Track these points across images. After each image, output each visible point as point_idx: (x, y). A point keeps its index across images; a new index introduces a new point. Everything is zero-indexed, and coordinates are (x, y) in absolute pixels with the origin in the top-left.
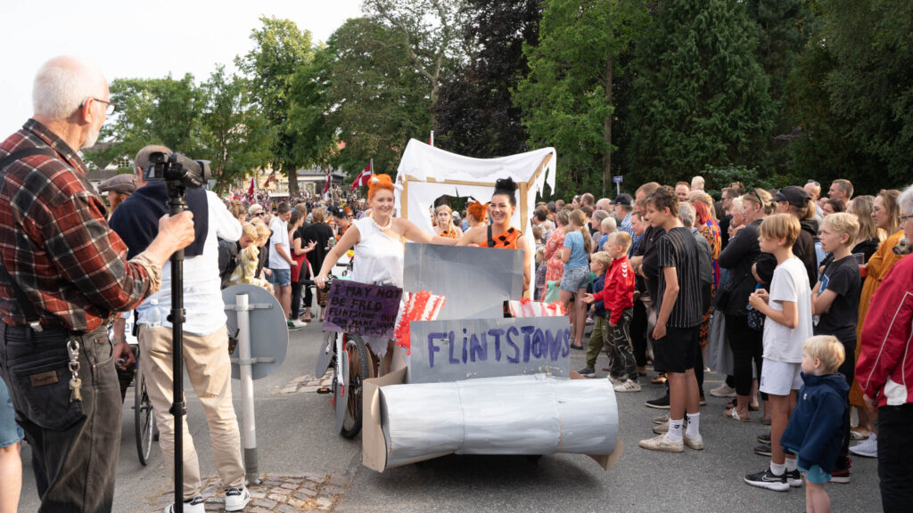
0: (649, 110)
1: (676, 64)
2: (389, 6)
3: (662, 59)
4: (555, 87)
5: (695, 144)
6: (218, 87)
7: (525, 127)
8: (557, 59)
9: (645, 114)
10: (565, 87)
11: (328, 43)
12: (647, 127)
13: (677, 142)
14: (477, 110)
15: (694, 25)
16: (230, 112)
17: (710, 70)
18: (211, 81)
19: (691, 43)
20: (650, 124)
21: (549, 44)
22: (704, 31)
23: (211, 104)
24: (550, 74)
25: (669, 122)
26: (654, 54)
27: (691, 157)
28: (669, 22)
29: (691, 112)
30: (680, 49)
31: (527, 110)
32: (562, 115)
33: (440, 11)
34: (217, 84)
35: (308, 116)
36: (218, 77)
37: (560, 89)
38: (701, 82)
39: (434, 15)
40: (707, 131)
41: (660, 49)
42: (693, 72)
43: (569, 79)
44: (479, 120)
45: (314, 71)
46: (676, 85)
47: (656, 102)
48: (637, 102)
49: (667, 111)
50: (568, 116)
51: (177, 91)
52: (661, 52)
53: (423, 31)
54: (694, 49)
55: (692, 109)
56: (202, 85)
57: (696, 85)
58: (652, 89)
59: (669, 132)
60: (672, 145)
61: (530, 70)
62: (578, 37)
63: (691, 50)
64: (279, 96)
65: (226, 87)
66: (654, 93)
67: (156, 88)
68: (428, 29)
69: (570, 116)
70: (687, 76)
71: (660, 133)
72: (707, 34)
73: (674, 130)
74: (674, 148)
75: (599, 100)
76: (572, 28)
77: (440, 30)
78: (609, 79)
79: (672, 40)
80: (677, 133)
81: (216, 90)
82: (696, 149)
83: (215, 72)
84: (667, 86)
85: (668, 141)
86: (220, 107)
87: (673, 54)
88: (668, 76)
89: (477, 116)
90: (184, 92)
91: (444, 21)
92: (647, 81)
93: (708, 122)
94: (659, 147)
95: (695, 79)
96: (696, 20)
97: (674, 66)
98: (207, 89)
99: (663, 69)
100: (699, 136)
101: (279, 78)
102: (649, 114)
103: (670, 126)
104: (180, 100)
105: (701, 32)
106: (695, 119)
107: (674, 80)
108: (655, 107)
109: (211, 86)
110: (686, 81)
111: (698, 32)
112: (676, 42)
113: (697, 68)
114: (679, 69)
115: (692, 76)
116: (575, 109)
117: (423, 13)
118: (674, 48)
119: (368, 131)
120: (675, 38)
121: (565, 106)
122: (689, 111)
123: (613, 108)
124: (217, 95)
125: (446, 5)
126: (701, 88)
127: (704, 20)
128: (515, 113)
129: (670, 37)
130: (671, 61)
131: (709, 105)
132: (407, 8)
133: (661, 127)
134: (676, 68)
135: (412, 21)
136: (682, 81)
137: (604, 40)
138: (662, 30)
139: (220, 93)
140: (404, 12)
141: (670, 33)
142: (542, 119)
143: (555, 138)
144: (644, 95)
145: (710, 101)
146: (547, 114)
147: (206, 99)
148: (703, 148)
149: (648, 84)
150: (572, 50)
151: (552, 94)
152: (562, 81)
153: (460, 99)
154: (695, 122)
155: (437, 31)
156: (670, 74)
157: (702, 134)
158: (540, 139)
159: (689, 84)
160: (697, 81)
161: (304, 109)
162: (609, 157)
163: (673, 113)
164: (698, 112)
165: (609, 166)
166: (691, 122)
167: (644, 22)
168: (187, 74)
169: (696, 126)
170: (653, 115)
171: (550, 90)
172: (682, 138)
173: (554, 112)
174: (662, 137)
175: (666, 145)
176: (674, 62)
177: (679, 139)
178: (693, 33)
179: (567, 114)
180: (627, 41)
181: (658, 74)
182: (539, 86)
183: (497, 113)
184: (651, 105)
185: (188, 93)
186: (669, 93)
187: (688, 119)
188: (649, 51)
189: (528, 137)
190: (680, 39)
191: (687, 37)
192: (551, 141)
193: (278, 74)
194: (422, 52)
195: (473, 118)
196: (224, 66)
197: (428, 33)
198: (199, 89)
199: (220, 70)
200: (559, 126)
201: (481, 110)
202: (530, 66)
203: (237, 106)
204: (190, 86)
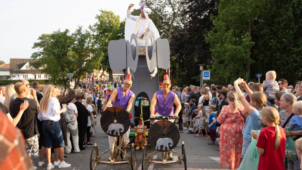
0: (269, 44)
1: (282, 23)
2: (151, 4)
3: (276, 21)
4: (226, 34)
5: (292, 60)
6: (79, 35)
7: (212, 52)
8: (226, 21)
9: (267, 46)
10: (230, 34)
12: (268, 52)
13: (283, 59)
14: (188, 45)
15: (291, 5)
16: (84, 46)
17: (298, 25)
18: (76, 32)
19: (290, 13)
20: (269, 51)
21: (223, 15)
22: (296, 8)
23: (76, 42)
24: (224, 28)
25: (279, 50)
26: (271, 19)
27: (290, 66)
28: (279, 4)
29: (290, 45)
30: (284, 16)
31: (212, 44)
32: (230, 46)
33: (172, 5)
36: (79, 31)
37: (228, 34)
38: (295, 31)
39: (169, 7)
40: (298, 54)
41: (274, 17)
42: (291, 26)
43: (232, 30)
44: (189, 49)
45: (120, 30)
46: (282, 33)
47: (272, 41)
48: (263, 41)
49: (278, 45)
51: (62, 36)
52: (275, 18)
53: (165, 14)
54: (291, 16)
55: (290, 44)
56: (73, 34)
57: (292, 33)
58: (270, 35)
59: (279, 54)
60: (280, 60)
61: (214, 26)
62: (237, 11)
63: (290, 16)
64: (106, 41)
65: (82, 35)
66: (271, 36)
67: (53, 36)
68: (167, 13)
69: (233, 46)
70: (287, 29)
71: (274, 54)
72: (297, 9)
73: (281, 53)
74: (281, 62)
75: (247, 39)
76: (234, 7)
77: (172, 14)
78: (250, 30)
79: (280, 12)
80: (282, 54)
81: (78, 36)
82: (293, 62)
83: (78, 29)
84: (278, 33)
85: (278, 58)
86: (80, 43)
87: (281, 18)
88: (278, 29)
89: (188, 48)
90: (65, 37)
91: (173, 10)
92: (268, 31)
93: (298, 49)
94: (273, 61)
95: (292, 30)
96: (291, 3)
97: (282, 24)
98: (74, 36)
99: (276, 25)
100: (294, 56)
101: (106, 34)
102: (269, 46)
103: (279, 52)
104: (63, 40)
105: (294, 8)
106: (292, 48)
107: (281, 30)
108: (272, 42)
109: (76, 35)
110: (287, 31)
111: (293, 8)
112: (282, 13)
113: (293, 24)
114: (283, 25)
115: (290, 28)
116: (235, 43)
117: (165, 7)
118: (282, 16)
120: (282, 11)
121: (231, 42)
122: (288, 45)
123: (254, 43)
124: (79, 38)
125: (174, 3)
126: (294, 34)
127: (296, 3)
128: (207, 46)
129: (279, 11)
130: (280, 22)
131: (298, 42)
132: (158, 5)
133: (275, 52)
134: (282, 25)
135: (161, 10)
136: (285, 31)
137: (248, 13)
138: (275, 8)
139: (80, 38)
140: (157, 6)
141: (278, 9)
142: (220, 48)
143: (226, 57)
144: (266, 37)
145: (298, 40)
146: (222, 46)
147: (74, 40)
148: (296, 62)
149: (268, 32)
150: (234, 17)
151: (224, 37)
152: (229, 31)
153: (181, 41)
154: (292, 50)
155: (170, 14)
156: (279, 28)
157: (295, 55)
158: (218, 58)
159: (289, 32)
160: (293, 31)
162: (249, 66)
163: (281, 46)
164: (293, 45)
165: (249, 70)
166: (290, 49)
167: (265, 6)
168: (66, 30)
169: (292, 51)
170: (271, 46)
171: (224, 35)
172: (285, 57)
173: (226, 45)
174: (276, 57)
175: (277, 60)
176: (281, 22)
177: (284, 57)
178: (291, 9)
180: (258, 14)
181: (273, 28)
182: (219, 33)
183: (197, 46)
184: (270, 42)
185: (66, 37)
186: (279, 36)
187: (288, 48)
188: (269, 18)
190: (284, 11)
191: (288, 11)
192: (224, 58)
193: (106, 32)
194: (164, 23)
195: (186, 49)
196: (82, 26)
197: (167, 15)
198: (71, 36)
199: (80, 28)
200: (228, 51)
201: (190, 45)
202: (214, 24)
203: (87, 43)
204: (68, 34)
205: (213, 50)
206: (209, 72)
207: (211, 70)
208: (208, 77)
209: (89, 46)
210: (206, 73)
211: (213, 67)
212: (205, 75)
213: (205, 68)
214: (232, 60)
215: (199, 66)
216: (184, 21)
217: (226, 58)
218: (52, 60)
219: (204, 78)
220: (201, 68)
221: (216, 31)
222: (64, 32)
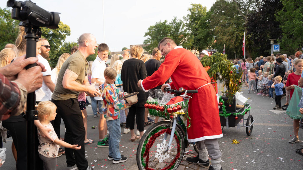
4: (295, 11)
7: (282, 28)
10: (299, 11)
11: (211, 9)
14: (261, 25)
16: (178, 31)
18: (173, 22)
24: (293, 7)
31: (282, 22)
32: (298, 22)
34: (174, 23)
35: (204, 32)
36: (174, 21)
43: (300, 8)
44: (262, 28)
45: (206, 18)
50: (301, 22)
51: (162, 25)
56: (170, 23)
61: (284, 6)
64: (196, 27)
65: (177, 23)
67: (156, 26)
81: (174, 25)
83: (174, 19)
86: (175, 30)
89: (262, 27)
90: (164, 26)
98: (171, 25)
104: (163, 28)
109: (172, 24)
119: (223, 35)
121: (299, 19)
124: (174, 26)
128: (277, 24)
142: (288, 24)
143: (294, 31)
146: (291, 22)
147: (171, 28)
151: (293, 14)
152: (297, 9)
153: (255, 22)
155: (247, 1)
158: (287, 33)
161: (203, 30)
168: (165, 20)
171: (292, 13)
173: (294, 21)
179: (300, 21)
182: (288, 12)
183: (269, 25)
185: (165, 26)
189: (282, 32)
192: (293, 32)
193: (196, 21)
194: (241, 9)
195: (260, 28)
196: (176, 17)
197: (243, 2)
198: (169, 25)
199: (175, 18)
200: (297, 26)
201: (263, 25)
202: (284, 5)
203: (181, 29)
204: (166, 24)
205: (283, 27)
206: (279, 45)
207: (281, 44)
208: (278, 49)
209: (182, 31)
210: (276, 46)
211: (282, 41)
212: (275, 47)
213: (275, 42)
214: (300, 34)
215: (270, 41)
216: (258, 6)
217: (294, 33)
218: (156, 43)
219: (274, 51)
220: (272, 42)
221: (285, 11)
222: (164, 22)
